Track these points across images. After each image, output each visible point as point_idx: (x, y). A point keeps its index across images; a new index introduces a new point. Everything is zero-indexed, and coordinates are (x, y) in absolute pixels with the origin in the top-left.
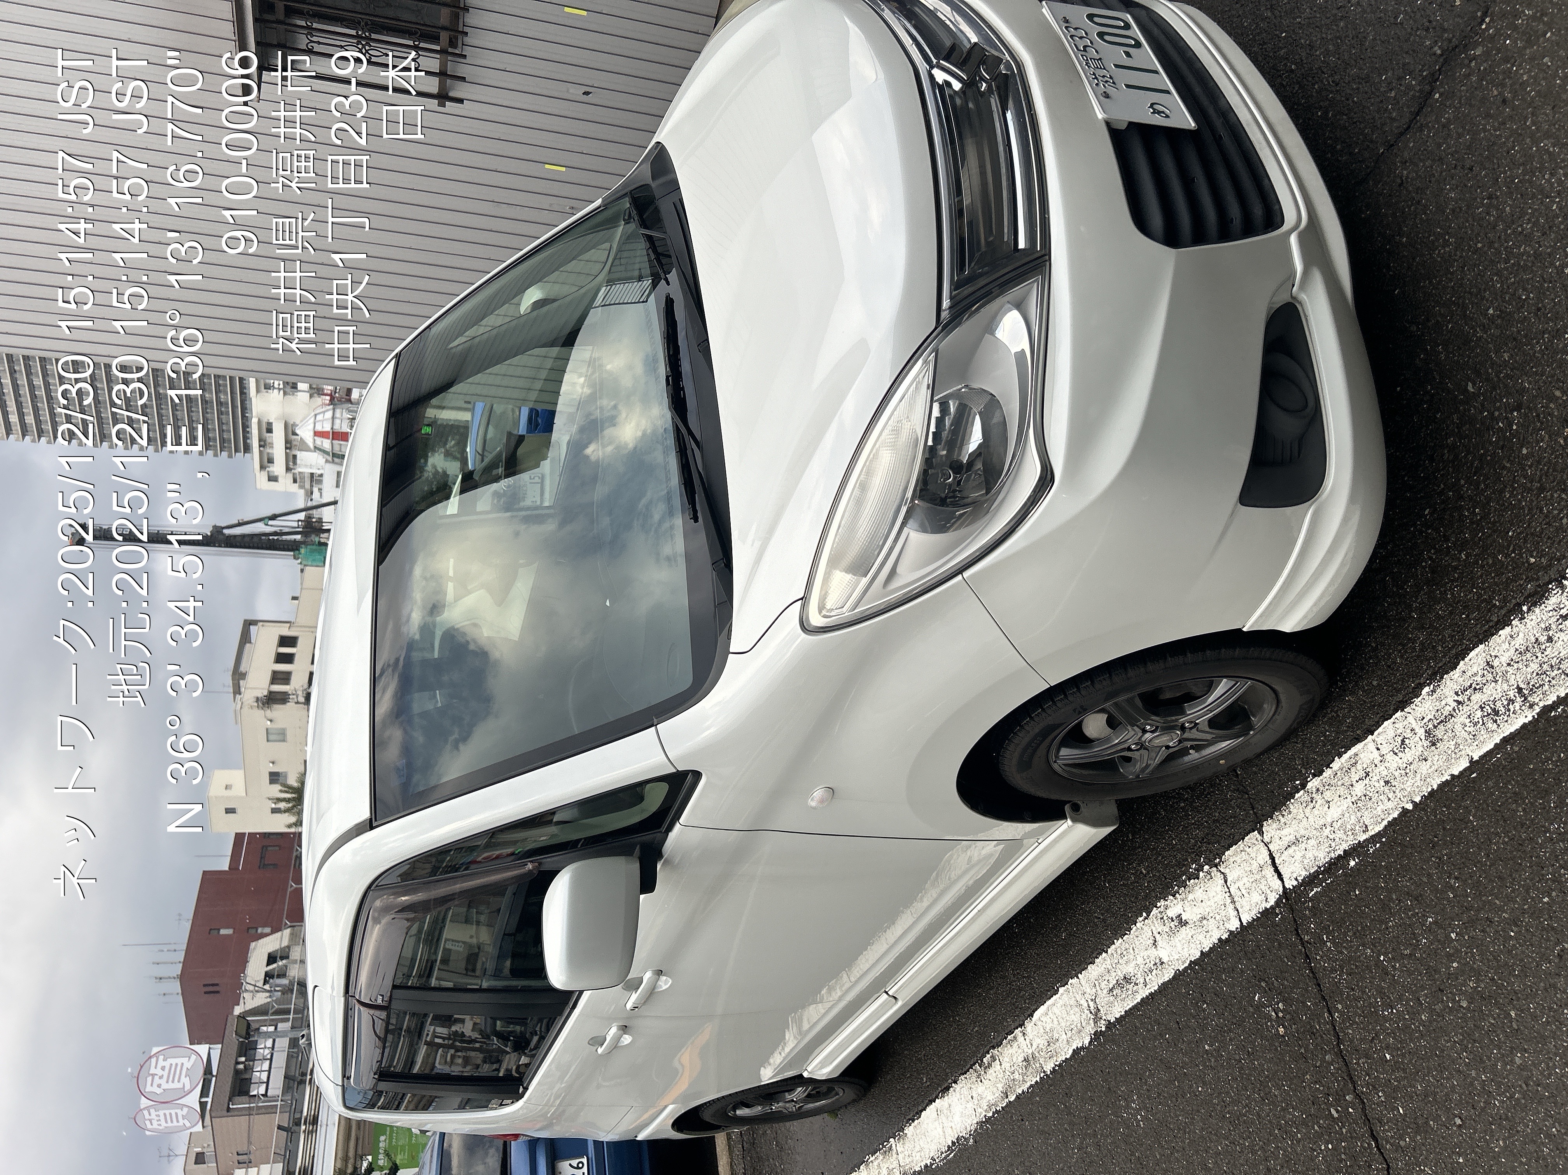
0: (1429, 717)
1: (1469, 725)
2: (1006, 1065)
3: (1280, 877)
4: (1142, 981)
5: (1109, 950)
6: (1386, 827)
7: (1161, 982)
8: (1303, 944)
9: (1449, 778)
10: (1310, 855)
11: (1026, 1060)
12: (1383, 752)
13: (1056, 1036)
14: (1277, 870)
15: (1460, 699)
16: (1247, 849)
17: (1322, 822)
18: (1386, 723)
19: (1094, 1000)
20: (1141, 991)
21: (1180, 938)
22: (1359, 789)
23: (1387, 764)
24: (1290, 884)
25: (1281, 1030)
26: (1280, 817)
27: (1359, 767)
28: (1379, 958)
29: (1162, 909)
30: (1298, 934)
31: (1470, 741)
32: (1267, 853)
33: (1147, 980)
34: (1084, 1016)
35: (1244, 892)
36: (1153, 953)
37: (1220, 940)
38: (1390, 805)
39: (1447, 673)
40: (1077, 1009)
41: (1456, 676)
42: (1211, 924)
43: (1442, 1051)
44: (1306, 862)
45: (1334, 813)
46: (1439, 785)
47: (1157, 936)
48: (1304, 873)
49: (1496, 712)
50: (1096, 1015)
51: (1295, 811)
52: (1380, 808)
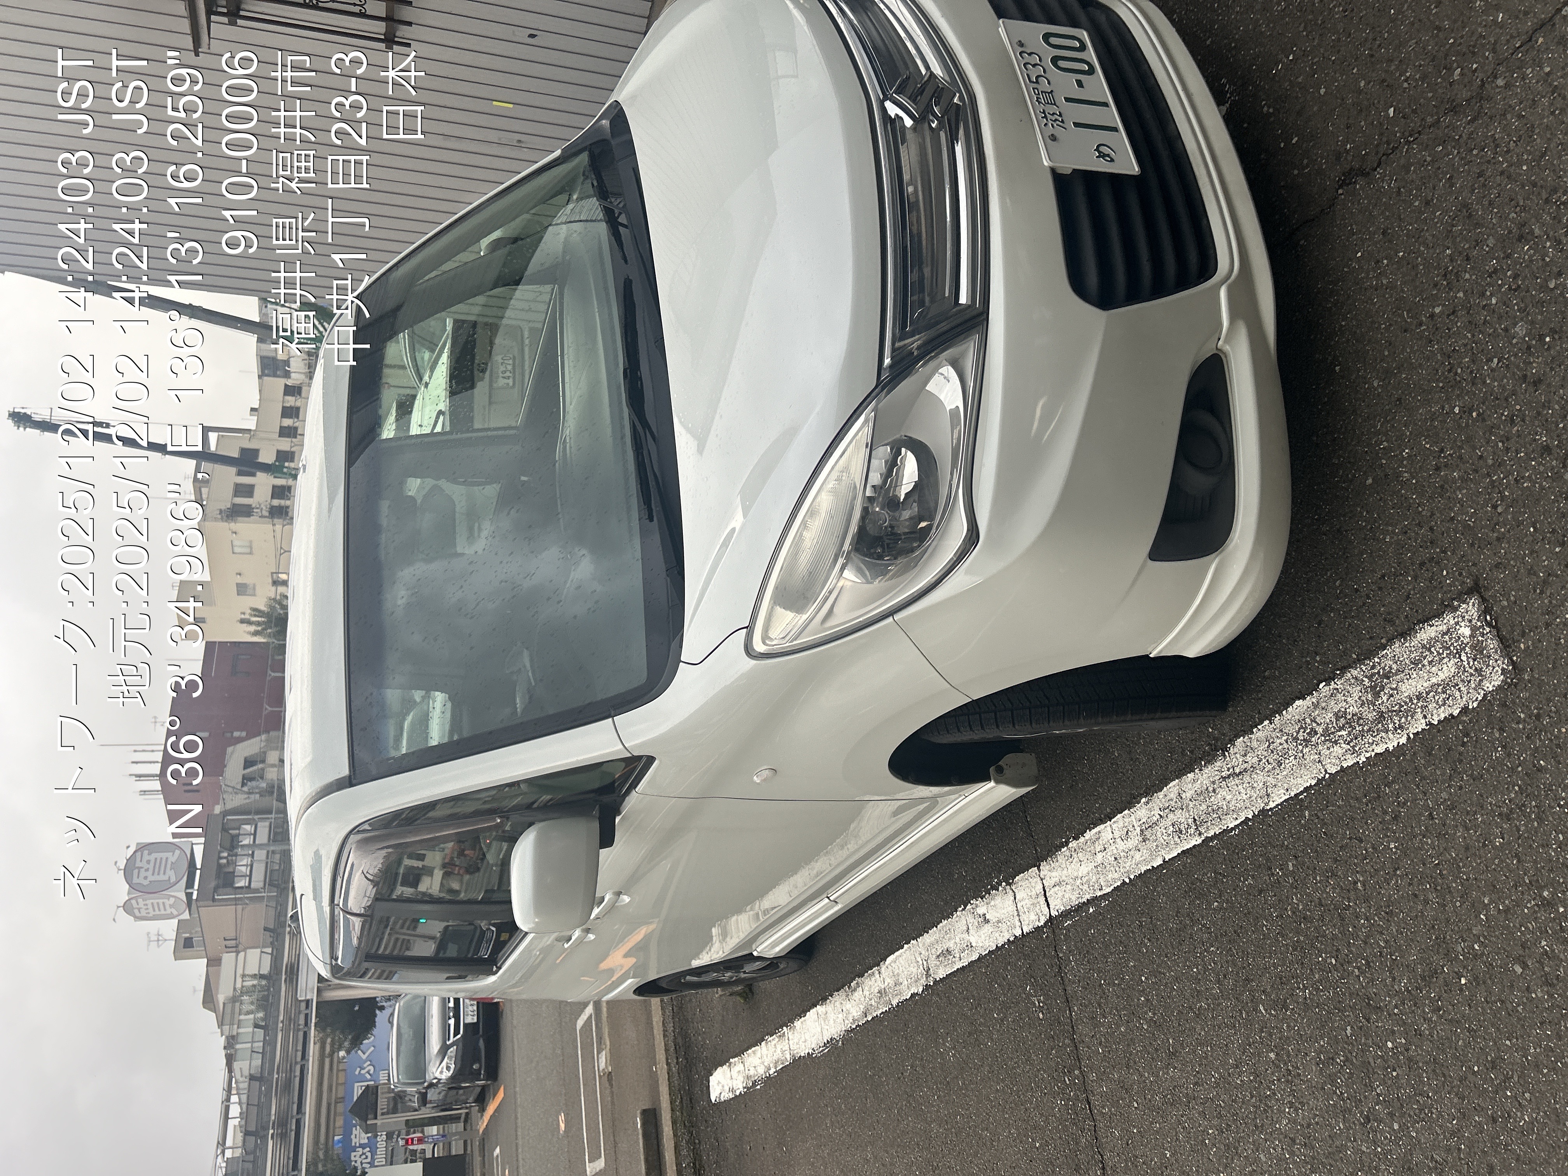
0: (1144, 820)
1: (1165, 834)
2: (867, 993)
3: (1048, 905)
4: (957, 955)
5: (938, 927)
6: (1113, 890)
7: (970, 960)
8: (1058, 959)
9: (1151, 868)
10: (1067, 896)
11: (879, 992)
12: (1115, 836)
13: (901, 980)
14: (1046, 900)
15: (1161, 813)
16: (1030, 878)
17: (1076, 875)
18: (1119, 816)
19: (926, 961)
20: (957, 963)
21: (984, 932)
22: (1099, 856)
23: (1117, 846)
24: (1054, 913)
25: (1041, 1016)
26: (1051, 862)
27: (1100, 842)
28: (1101, 981)
30: (1056, 951)
31: (1164, 846)
32: (1041, 886)
33: (962, 955)
34: (920, 971)
35: (1026, 910)
36: (966, 937)
37: (1008, 940)
38: (1116, 876)
39: (1156, 792)
40: (915, 964)
41: (1161, 796)
42: (1004, 927)
43: (1131, 1055)
44: (1064, 900)
45: (1084, 869)
46: (1145, 871)
47: (970, 926)
48: (1062, 908)
49: (1181, 832)
50: (927, 972)
51: (1060, 861)
52: (1110, 875)
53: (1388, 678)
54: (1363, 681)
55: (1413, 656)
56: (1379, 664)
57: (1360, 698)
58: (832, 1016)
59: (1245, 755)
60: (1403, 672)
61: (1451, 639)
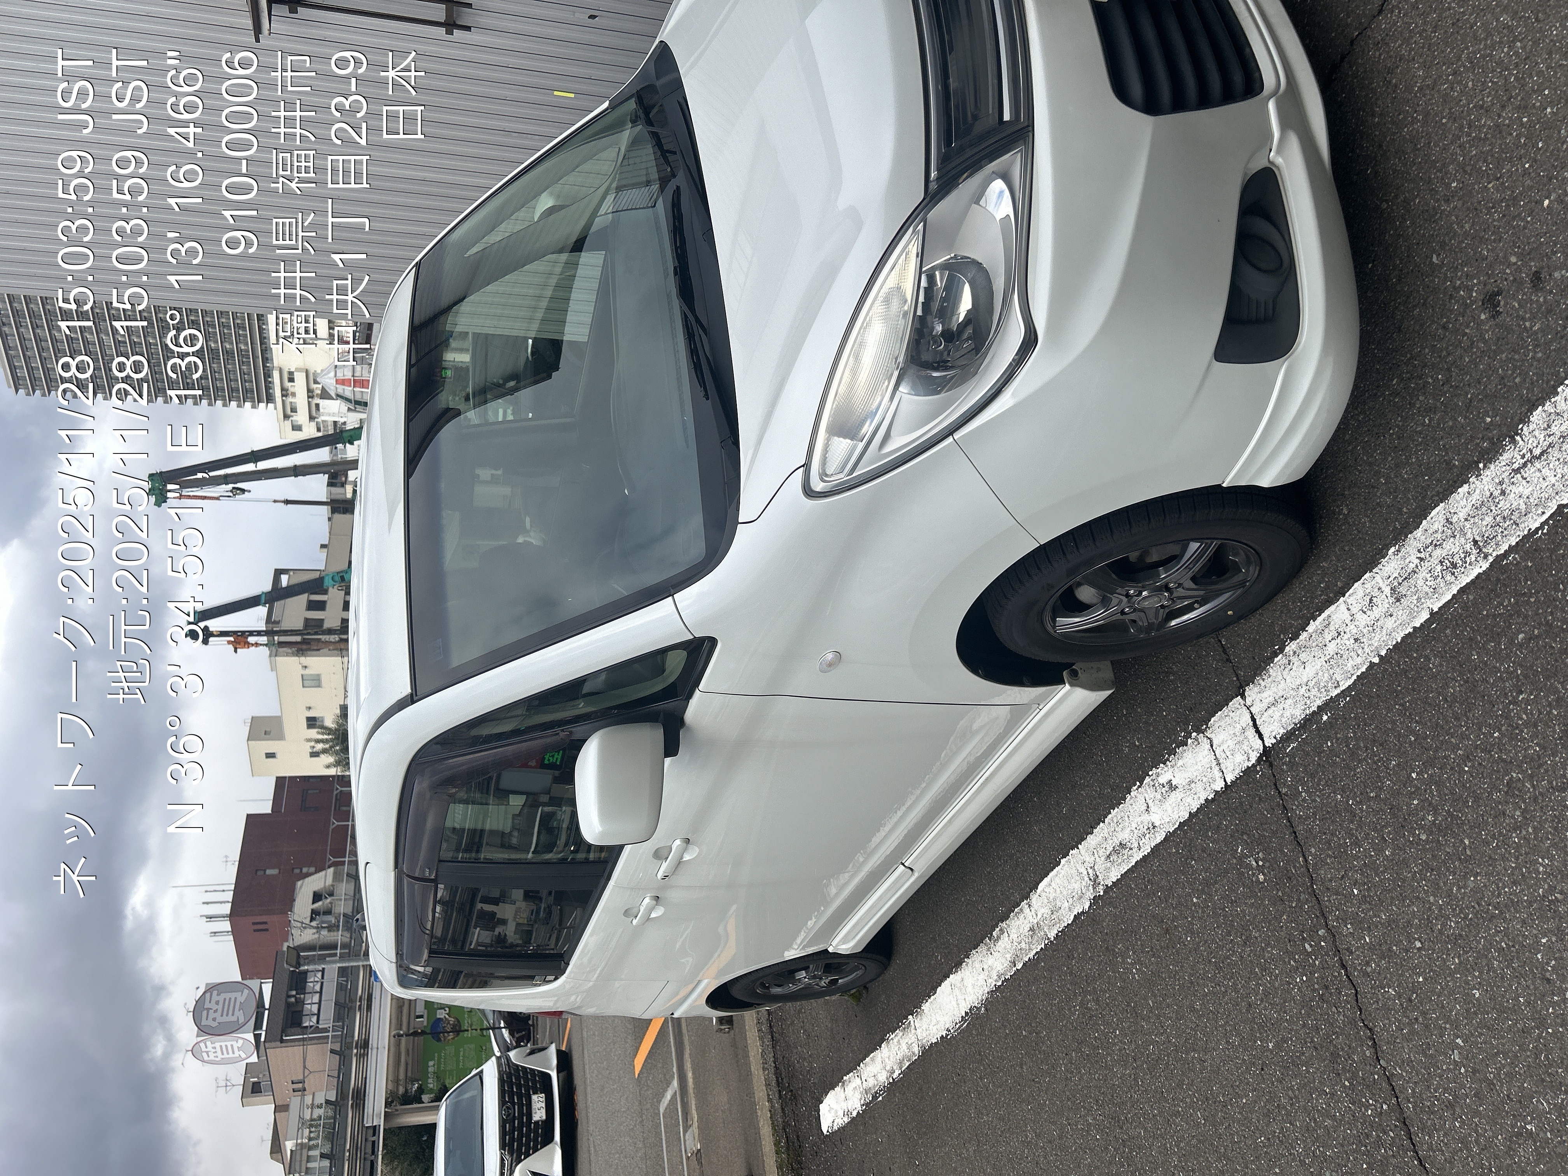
0: (1394, 576)
1: (1429, 579)
2: (1014, 936)
3: (1261, 737)
4: (1136, 845)
5: (1106, 820)
6: (1355, 681)
7: (1153, 845)
8: (1281, 796)
9: (1411, 630)
10: (1287, 714)
11: (1032, 929)
12: (1353, 612)
13: (1059, 904)
14: (1258, 731)
15: (1422, 555)
16: (1231, 714)
17: (1298, 683)
18: (1356, 585)
19: (1093, 868)
20: (1135, 855)
21: (1170, 802)
22: (1331, 648)
23: (1356, 623)
24: (1269, 742)
25: (1261, 877)
26: (1261, 681)
27: (1332, 628)
28: (1347, 802)
30: (1276, 788)
31: (1430, 594)
32: (1248, 716)
33: (1141, 844)
34: (1084, 884)
35: (1228, 754)
36: (1146, 818)
37: (1207, 800)
38: (1359, 660)
39: (1411, 532)
40: (1078, 878)
41: (1419, 535)
42: (1198, 787)
43: (1404, 881)
44: (1284, 720)
45: (1310, 671)
46: (1404, 639)
47: (1150, 802)
48: (1282, 731)
49: (1454, 566)
50: (1095, 881)
51: (1274, 674)
52: (1350, 663)
58: (969, 982)
59: (1549, 427)
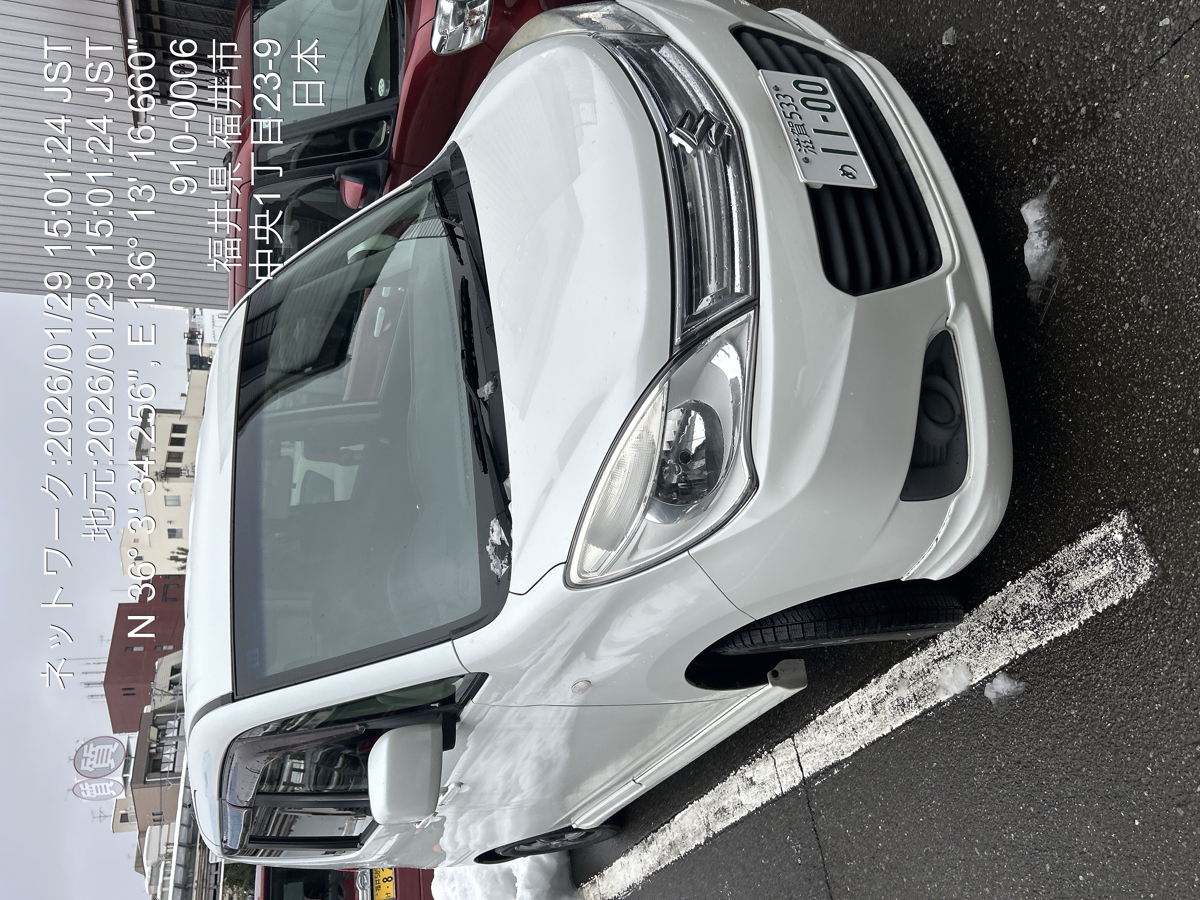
0: (874, 697)
1: (891, 708)
2: (660, 845)
3: (802, 769)
4: (732, 812)
5: (715, 788)
6: (852, 755)
7: (741, 816)
8: (811, 813)
9: (882, 736)
10: (816, 761)
11: (670, 844)
12: (853, 711)
13: (687, 833)
14: (800, 765)
15: (888, 691)
16: (786, 747)
17: (822, 743)
18: (855, 693)
19: (707, 817)
20: (731, 819)
21: (751, 792)
22: (840, 728)
23: (854, 718)
24: (806, 775)
25: (799, 861)
26: (803, 733)
27: (841, 715)
29: (742, 771)
30: (809, 806)
31: (891, 718)
32: (795, 753)
33: (734, 812)
34: (702, 826)
35: (784, 773)
37: (771, 798)
38: (855, 743)
39: (883, 674)
40: (698, 821)
41: (887, 677)
42: (767, 787)
44: (814, 764)
45: (829, 738)
46: (877, 738)
47: (741, 789)
48: (813, 771)
49: (904, 705)
50: (708, 827)
51: (810, 732)
52: (850, 743)
53: (1061, 576)
54: (1041, 579)
55: (1079, 558)
56: (1053, 565)
57: (1039, 593)
59: (952, 642)
60: (1072, 571)
61: (1108, 544)
